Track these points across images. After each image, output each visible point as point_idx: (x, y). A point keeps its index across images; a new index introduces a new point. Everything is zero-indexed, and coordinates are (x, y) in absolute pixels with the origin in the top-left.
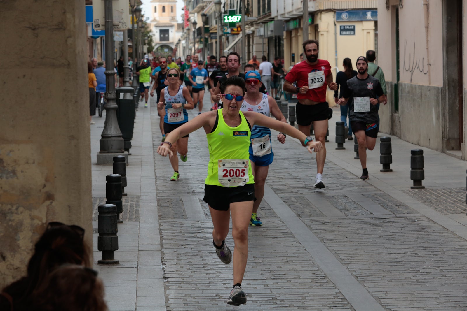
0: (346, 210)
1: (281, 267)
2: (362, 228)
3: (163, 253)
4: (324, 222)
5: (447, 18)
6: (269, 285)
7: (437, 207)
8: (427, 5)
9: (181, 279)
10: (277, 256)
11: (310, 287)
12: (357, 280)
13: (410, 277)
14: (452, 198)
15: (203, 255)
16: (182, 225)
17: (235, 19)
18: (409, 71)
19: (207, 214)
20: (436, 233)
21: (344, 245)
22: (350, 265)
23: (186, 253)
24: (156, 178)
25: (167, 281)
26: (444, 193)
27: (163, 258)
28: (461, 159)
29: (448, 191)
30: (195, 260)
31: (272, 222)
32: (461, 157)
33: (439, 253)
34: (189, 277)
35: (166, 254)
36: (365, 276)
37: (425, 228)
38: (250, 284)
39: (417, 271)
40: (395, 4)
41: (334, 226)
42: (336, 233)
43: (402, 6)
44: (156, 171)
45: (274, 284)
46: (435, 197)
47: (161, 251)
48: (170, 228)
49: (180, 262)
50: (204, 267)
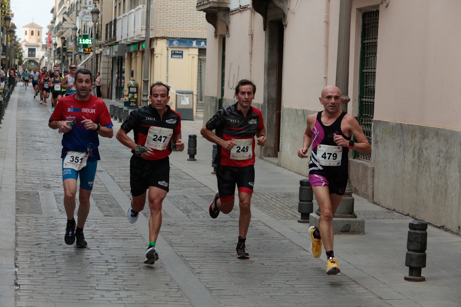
0: (188, 211)
1: (133, 275)
2: (206, 231)
3: (17, 253)
4: (169, 223)
5: (269, 47)
6: (123, 299)
7: (269, 212)
8: (251, 35)
9: (33, 287)
10: (129, 262)
11: (165, 302)
12: (211, 295)
13: (263, 293)
14: (280, 203)
15: (56, 257)
16: (37, 220)
17: (88, 41)
18: (233, 89)
19: (61, 210)
20: (275, 240)
21: (191, 250)
22: (201, 274)
23: (39, 253)
24: (17, 170)
25: (19, 289)
26: (272, 198)
27: (17, 259)
28: (278, 165)
29: (275, 196)
30: (48, 263)
31: (121, 221)
32: (278, 163)
33: (284, 264)
34: (41, 284)
35: (20, 255)
36: (219, 290)
37: (263, 234)
38: (104, 297)
39: (268, 285)
40: (222, 33)
41: (179, 228)
42: (182, 236)
43: (228, 36)
44: (17, 163)
45: (128, 297)
46: (264, 201)
47: (15, 250)
48: (26, 224)
49: (33, 265)
50: (57, 272)
